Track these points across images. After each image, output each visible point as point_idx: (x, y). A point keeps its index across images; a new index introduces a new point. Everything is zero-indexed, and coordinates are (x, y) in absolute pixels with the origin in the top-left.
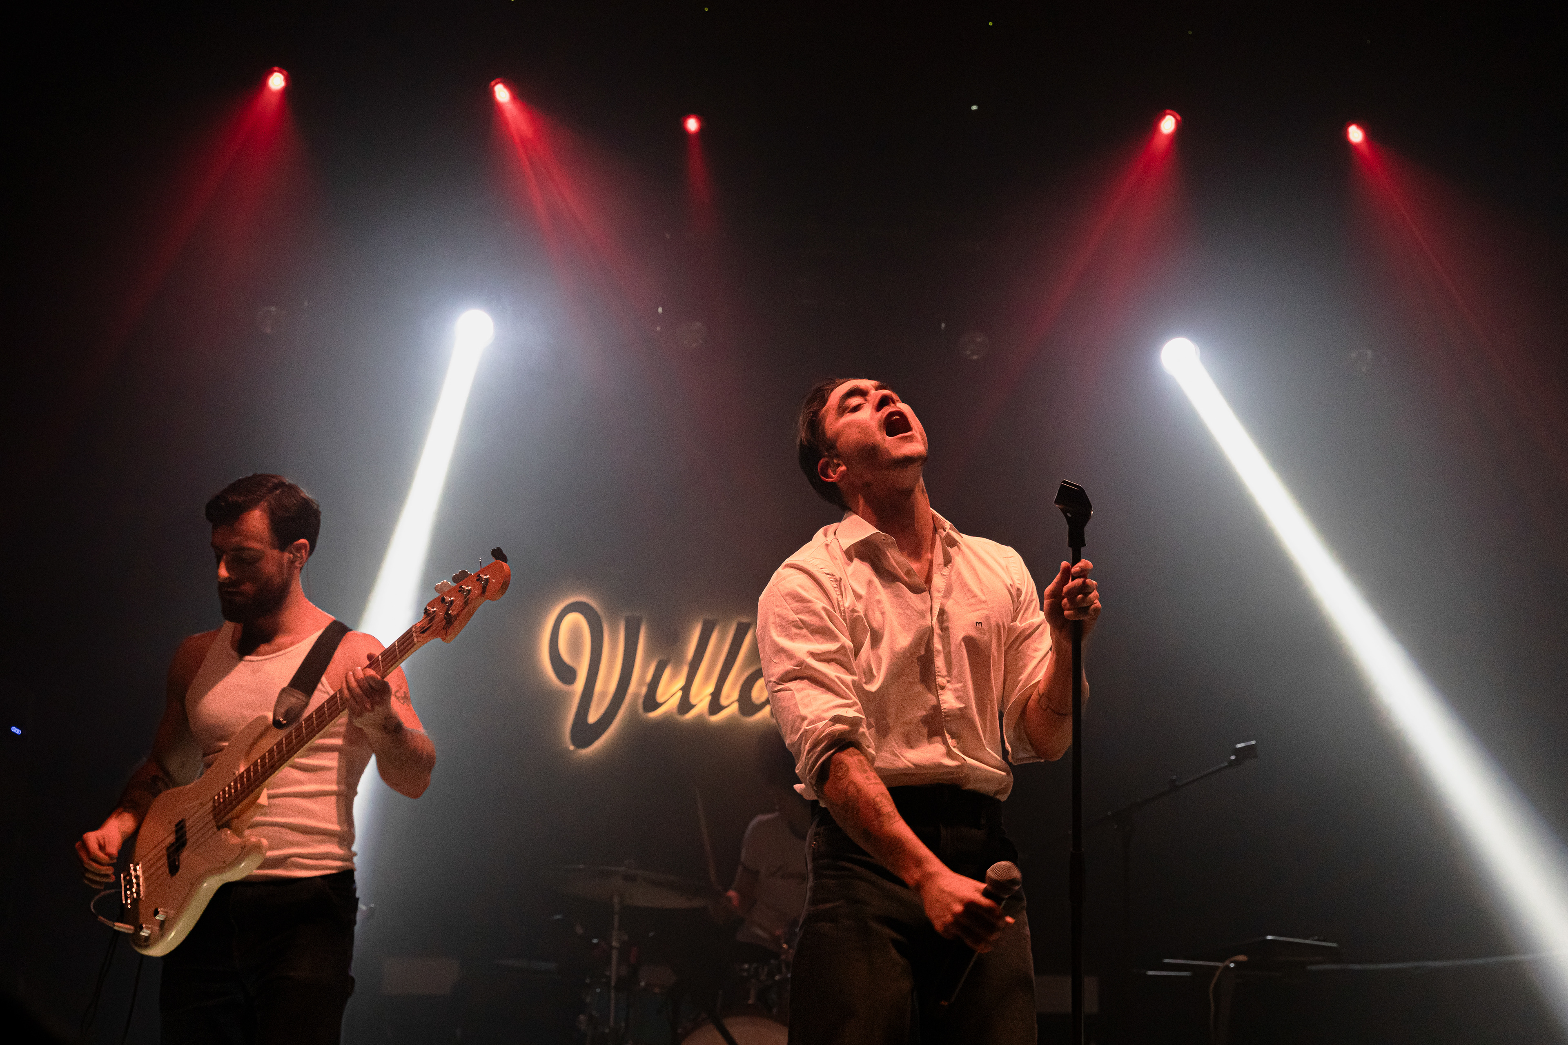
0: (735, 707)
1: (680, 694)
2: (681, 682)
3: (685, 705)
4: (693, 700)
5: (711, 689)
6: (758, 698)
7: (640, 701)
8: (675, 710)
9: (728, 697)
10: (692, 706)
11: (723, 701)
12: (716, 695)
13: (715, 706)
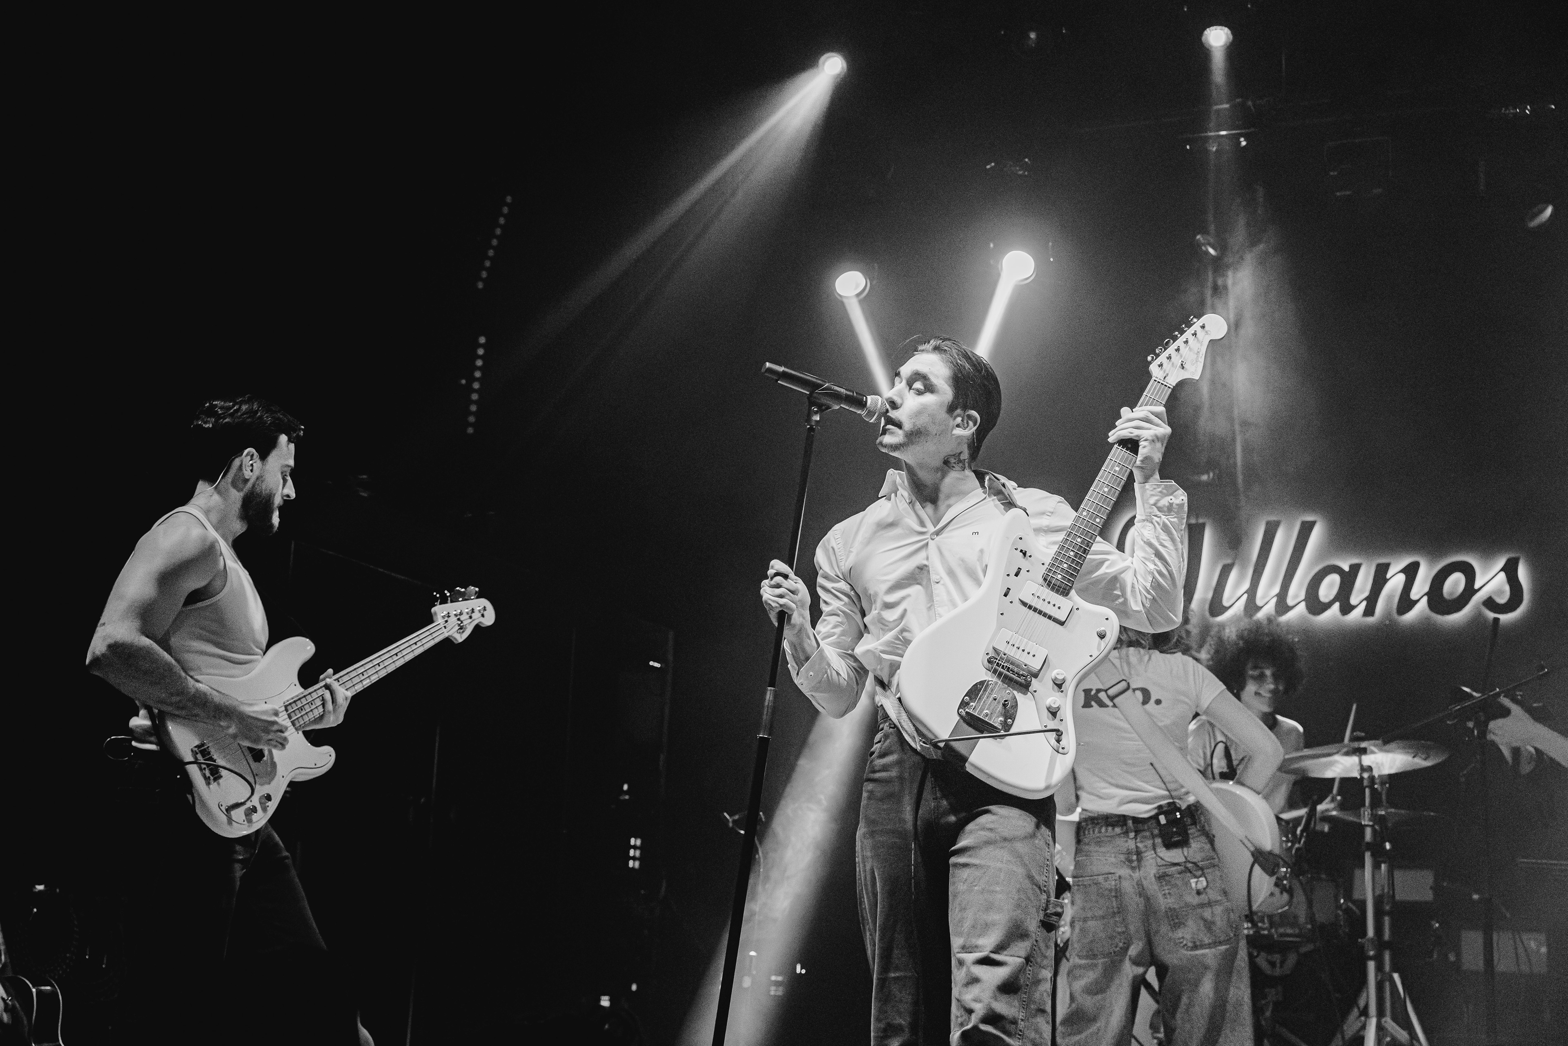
0: (1303, 605)
1: (1246, 596)
2: (1246, 585)
3: (1252, 607)
4: (1259, 602)
5: (1276, 590)
6: (1326, 596)
7: (1207, 606)
8: (1242, 613)
9: (1296, 596)
10: (1259, 608)
11: (1290, 602)
12: (1282, 596)
13: (1282, 606)
